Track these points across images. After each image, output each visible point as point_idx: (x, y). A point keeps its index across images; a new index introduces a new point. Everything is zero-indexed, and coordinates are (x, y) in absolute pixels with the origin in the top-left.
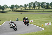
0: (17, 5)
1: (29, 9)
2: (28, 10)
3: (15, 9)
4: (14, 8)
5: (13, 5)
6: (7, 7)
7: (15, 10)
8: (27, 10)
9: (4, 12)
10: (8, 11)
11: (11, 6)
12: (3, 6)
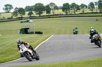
0: (75, 4)
1: (98, 11)
2: (97, 13)
3: (72, 11)
4: (69, 10)
5: (68, 4)
6: (56, 8)
7: (71, 13)
8: (94, 13)
9: (49, 17)
10: (58, 15)
11: (64, 5)
12: (48, 6)
